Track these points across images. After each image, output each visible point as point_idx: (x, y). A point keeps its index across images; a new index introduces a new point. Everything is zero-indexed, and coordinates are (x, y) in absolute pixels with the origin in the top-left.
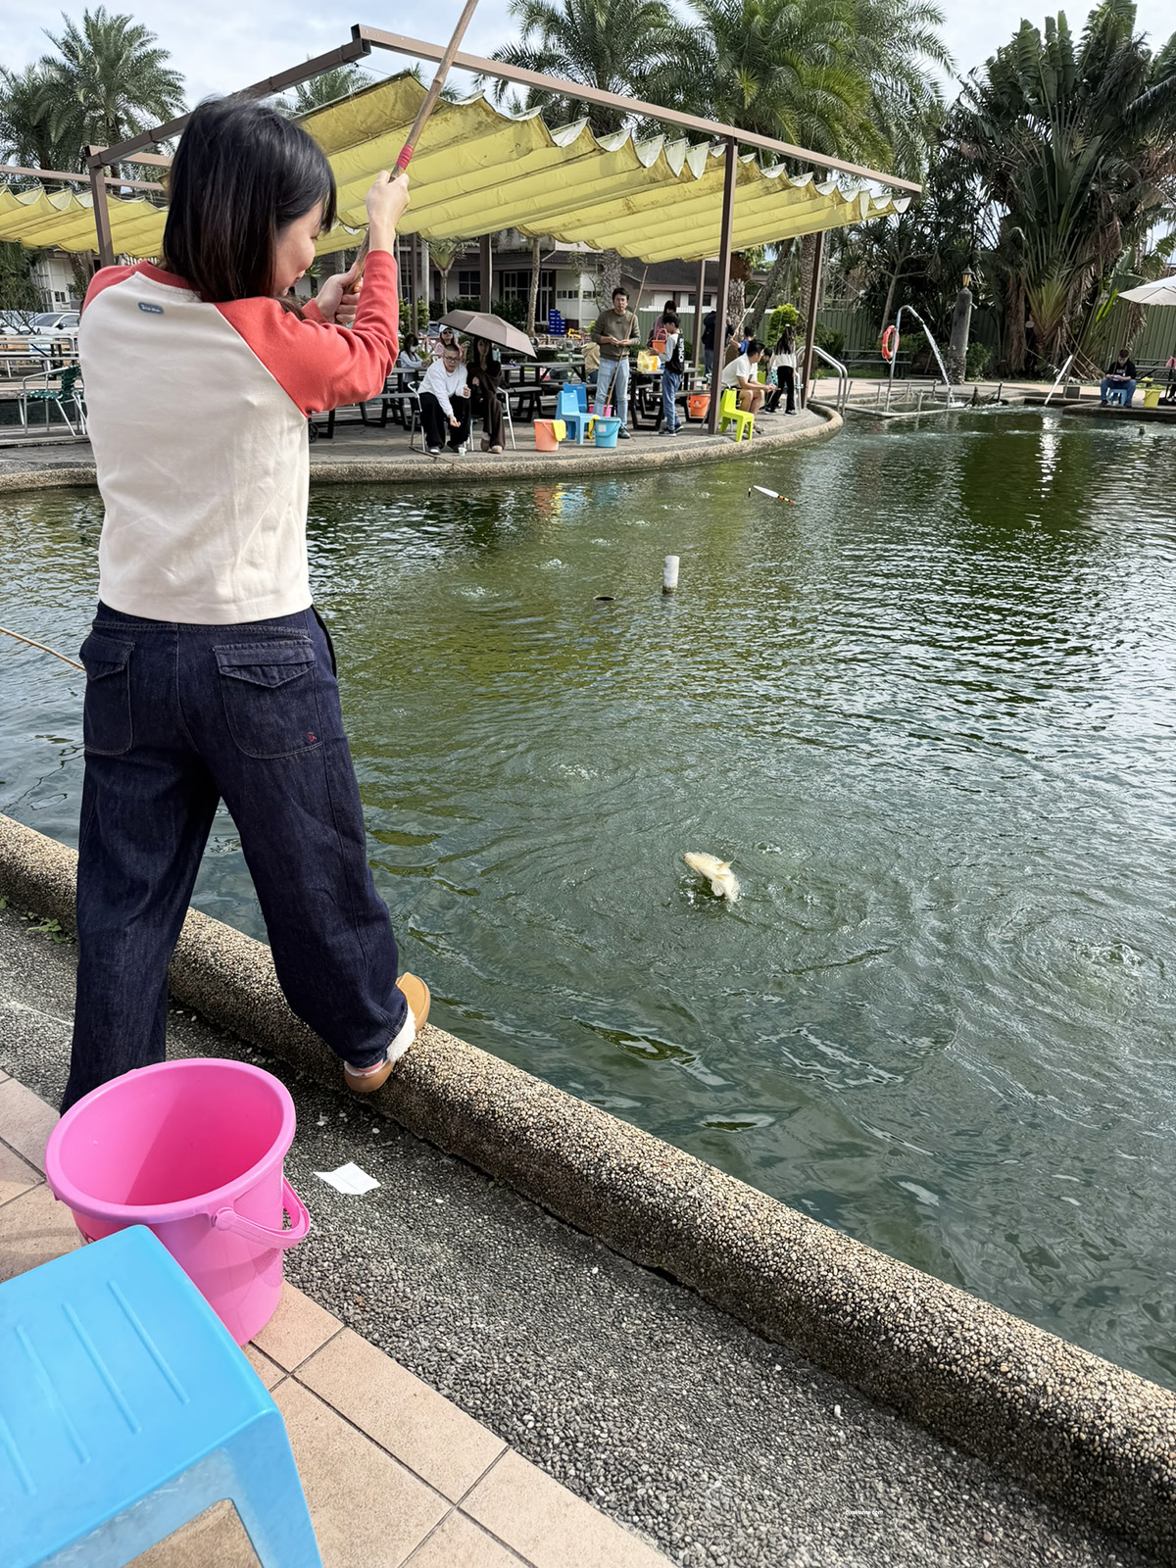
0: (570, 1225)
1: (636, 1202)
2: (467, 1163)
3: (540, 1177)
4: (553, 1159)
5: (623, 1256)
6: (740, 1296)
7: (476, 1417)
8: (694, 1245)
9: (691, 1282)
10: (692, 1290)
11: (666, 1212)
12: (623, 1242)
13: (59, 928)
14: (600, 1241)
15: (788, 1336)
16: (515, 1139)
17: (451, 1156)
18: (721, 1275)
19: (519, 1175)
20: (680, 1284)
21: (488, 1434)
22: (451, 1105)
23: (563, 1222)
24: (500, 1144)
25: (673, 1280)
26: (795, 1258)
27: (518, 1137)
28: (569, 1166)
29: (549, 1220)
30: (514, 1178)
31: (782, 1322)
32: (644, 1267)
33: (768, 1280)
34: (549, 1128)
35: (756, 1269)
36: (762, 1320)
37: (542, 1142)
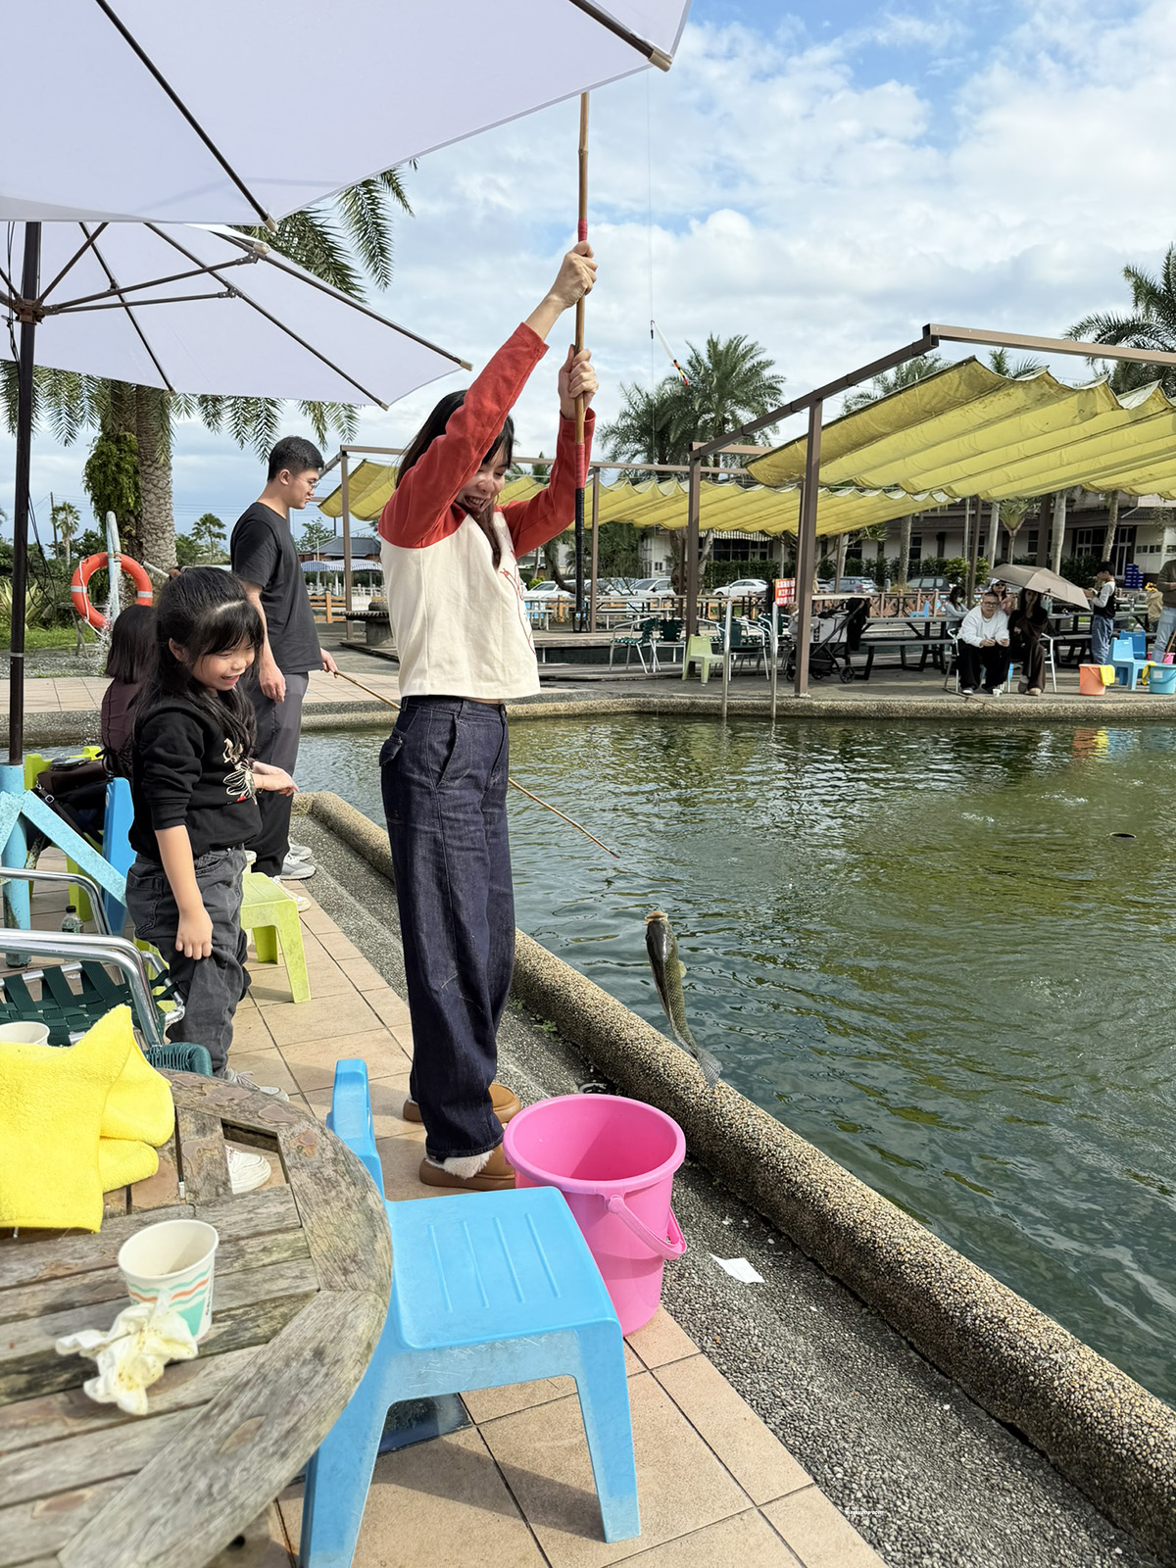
0: (932, 1364)
1: (997, 1351)
2: (847, 1288)
3: (909, 1310)
4: (923, 1295)
5: (978, 1405)
6: (1090, 1470)
7: (793, 1453)
8: (1047, 1406)
9: (1042, 1445)
10: (1043, 1454)
11: (1024, 1367)
12: (981, 1390)
13: (555, 1029)
14: (959, 1386)
15: (1135, 1523)
16: (891, 1270)
17: (833, 1278)
18: (1072, 1443)
19: (888, 1305)
20: (1032, 1446)
21: (800, 1468)
22: (838, 1229)
23: (926, 1360)
24: (876, 1272)
25: (1024, 1439)
26: (1152, 1443)
27: (893, 1269)
28: (937, 1305)
29: (912, 1354)
30: (886, 1307)
31: (1128, 1505)
32: (998, 1420)
33: (1119, 1457)
34: (923, 1266)
35: (1108, 1444)
36: (1109, 1500)
37: (916, 1278)
